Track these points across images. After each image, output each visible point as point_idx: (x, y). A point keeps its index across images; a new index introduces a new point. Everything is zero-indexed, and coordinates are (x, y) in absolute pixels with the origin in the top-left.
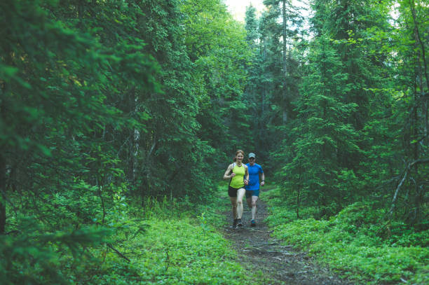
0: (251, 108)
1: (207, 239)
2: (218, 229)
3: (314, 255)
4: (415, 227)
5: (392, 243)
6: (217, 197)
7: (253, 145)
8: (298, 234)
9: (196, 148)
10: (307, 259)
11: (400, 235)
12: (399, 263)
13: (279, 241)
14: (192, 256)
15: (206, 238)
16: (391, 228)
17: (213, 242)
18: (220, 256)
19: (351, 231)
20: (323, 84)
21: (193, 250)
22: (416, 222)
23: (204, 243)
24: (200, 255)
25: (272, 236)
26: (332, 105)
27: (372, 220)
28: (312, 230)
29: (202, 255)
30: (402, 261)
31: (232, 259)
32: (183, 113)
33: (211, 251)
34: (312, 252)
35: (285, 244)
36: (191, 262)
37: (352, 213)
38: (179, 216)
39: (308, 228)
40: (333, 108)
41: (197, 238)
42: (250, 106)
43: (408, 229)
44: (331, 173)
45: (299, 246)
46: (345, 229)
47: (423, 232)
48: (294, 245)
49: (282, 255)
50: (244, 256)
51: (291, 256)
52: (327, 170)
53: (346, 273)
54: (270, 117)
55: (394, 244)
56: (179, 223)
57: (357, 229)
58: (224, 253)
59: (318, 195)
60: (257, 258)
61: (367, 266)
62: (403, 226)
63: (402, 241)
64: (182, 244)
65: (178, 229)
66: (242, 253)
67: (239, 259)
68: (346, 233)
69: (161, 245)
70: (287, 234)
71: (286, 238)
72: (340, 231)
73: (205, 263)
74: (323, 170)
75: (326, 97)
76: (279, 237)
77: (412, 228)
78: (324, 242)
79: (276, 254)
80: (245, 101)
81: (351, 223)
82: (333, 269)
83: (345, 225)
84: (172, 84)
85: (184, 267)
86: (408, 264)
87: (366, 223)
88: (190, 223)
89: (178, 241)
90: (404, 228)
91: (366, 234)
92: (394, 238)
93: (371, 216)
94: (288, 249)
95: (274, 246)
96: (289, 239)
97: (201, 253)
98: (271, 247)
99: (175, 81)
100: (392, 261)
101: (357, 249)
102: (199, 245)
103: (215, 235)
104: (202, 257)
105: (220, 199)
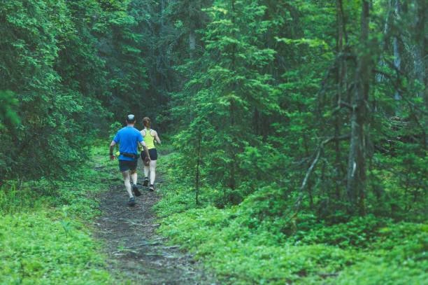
0: (144, 22)
1: (70, 241)
2: (86, 224)
3: (201, 258)
4: (326, 220)
5: (296, 241)
6: (89, 167)
7: (147, 80)
8: (189, 230)
9: (55, 108)
10: (193, 262)
11: (307, 230)
12: (292, 266)
13: (164, 240)
14: (50, 263)
15: (69, 239)
16: (299, 221)
17: (78, 245)
18: (85, 262)
19: (252, 226)
20: (230, 21)
21: (52, 255)
22: (329, 214)
23: (65, 246)
24: (60, 262)
25: (158, 231)
26: (242, 51)
27: (279, 211)
28: (208, 224)
29: (62, 263)
30: (296, 263)
31: (99, 266)
32: (35, 62)
33: (74, 257)
34: (199, 254)
35: (169, 245)
36: (49, 272)
37: (256, 202)
38: (31, 206)
39: (203, 221)
40: (242, 55)
41: (57, 239)
42: (142, 18)
43: (318, 222)
44: (240, 144)
45: (187, 247)
46: (244, 224)
47: (335, 226)
48: (181, 244)
49: (164, 258)
50: (115, 261)
51: (174, 259)
52: (235, 140)
53: (231, 279)
54: (170, 43)
55: (300, 242)
56: (32, 217)
57: (259, 223)
58: (89, 259)
59: (223, 173)
60: (131, 264)
61: (255, 270)
62: (312, 218)
63: (308, 238)
64: (37, 248)
65: (31, 226)
66: (113, 257)
67: (108, 266)
68: (246, 229)
69: (11, 252)
70: (175, 230)
71: (173, 235)
72: (238, 227)
73: (66, 271)
74: (229, 140)
75: (232, 41)
76: (165, 234)
77: (323, 222)
78: (216, 240)
79: (157, 257)
80: (133, 10)
81: (253, 215)
82: (218, 275)
83: (245, 218)
84: (19, 21)
85: (41, 277)
86: (301, 267)
87: (271, 215)
88: (48, 216)
89: (33, 245)
90: (313, 221)
91: (269, 229)
92: (300, 234)
93: (278, 206)
94: (172, 250)
95: (156, 247)
96: (176, 237)
97: (61, 260)
98: (153, 248)
99: (23, 16)
100: (285, 263)
101: (253, 248)
102: (59, 250)
103: (80, 234)
104: (63, 265)
105: (93, 171)
